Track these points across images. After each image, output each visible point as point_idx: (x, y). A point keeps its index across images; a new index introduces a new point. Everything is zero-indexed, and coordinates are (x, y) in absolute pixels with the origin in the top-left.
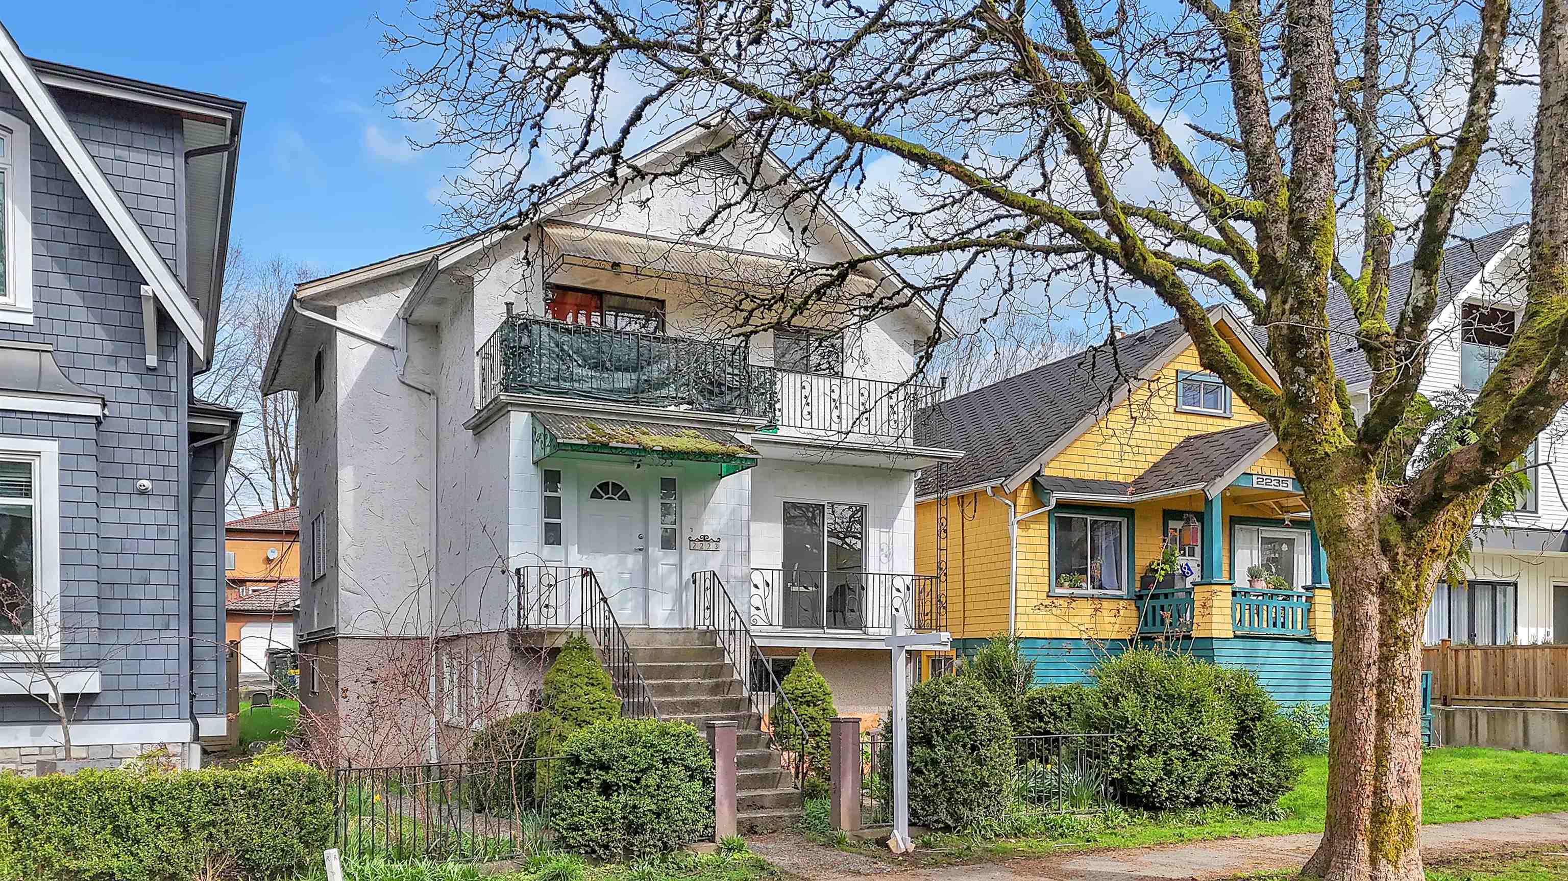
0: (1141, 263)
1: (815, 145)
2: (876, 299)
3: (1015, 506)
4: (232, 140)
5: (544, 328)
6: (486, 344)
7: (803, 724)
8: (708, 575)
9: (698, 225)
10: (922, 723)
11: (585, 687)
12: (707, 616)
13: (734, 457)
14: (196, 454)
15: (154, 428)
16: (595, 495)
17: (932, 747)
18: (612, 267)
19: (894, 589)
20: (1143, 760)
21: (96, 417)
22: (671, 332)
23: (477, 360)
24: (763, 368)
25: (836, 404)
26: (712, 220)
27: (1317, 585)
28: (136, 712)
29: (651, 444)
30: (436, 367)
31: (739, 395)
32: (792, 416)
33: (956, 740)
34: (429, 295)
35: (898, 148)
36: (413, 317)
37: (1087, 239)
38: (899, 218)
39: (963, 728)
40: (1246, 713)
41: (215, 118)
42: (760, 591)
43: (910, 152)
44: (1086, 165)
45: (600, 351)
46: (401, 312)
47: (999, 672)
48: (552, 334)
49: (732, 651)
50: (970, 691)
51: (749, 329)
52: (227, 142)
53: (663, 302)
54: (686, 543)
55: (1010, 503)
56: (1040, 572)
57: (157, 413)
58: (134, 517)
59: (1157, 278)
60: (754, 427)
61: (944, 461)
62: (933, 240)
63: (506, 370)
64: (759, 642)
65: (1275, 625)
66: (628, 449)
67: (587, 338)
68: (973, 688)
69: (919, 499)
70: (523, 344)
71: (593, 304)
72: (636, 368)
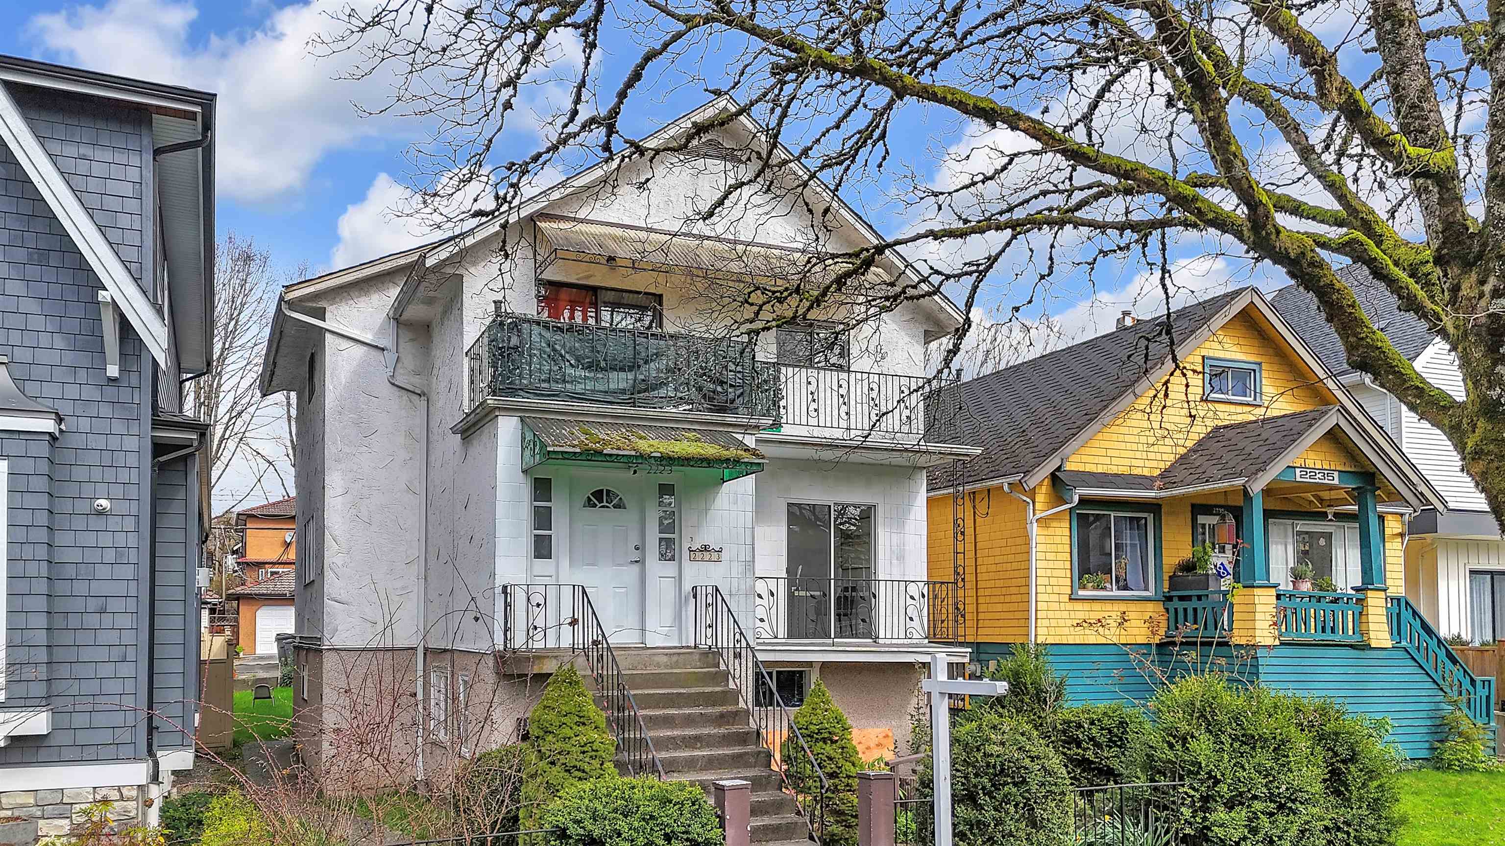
0: (1273, 237)
1: (841, 112)
2: (898, 289)
3: (1034, 503)
4: (204, 136)
5: (534, 327)
6: (474, 344)
7: (819, 765)
8: (710, 590)
9: (705, 208)
10: (966, 778)
11: (574, 727)
12: (709, 635)
13: (738, 462)
14: (160, 469)
15: (114, 443)
16: (589, 504)
17: (980, 808)
18: (608, 261)
19: (908, 597)
20: (1220, 814)
21: (50, 433)
22: (669, 328)
23: (466, 360)
24: (767, 363)
25: (844, 400)
26: (720, 203)
27: (1370, 587)
28: (88, 753)
29: (648, 450)
30: (426, 368)
31: (742, 393)
32: (797, 413)
33: (1006, 799)
34: (419, 294)
35: (961, 102)
36: (404, 317)
37: (1199, 209)
38: (921, 199)
39: (1015, 784)
40: (1336, 754)
41: (185, 111)
42: (764, 602)
43: (975, 106)
44: (1211, 114)
45: (593, 349)
46: (392, 312)
47: (1026, 688)
48: (543, 333)
49: (737, 676)
50: (1020, 738)
51: (759, 325)
52: (200, 138)
53: (661, 296)
54: (686, 554)
55: (1028, 500)
56: (1062, 573)
57: (118, 427)
58: (90, 539)
59: (1292, 256)
60: (759, 427)
61: (960, 458)
62: (966, 221)
63: (494, 372)
64: (761, 657)
65: (1324, 630)
66: (623, 456)
67: (581, 337)
68: (1023, 734)
69: (930, 494)
70: (511, 345)
71: (588, 300)
72: (633, 367)
